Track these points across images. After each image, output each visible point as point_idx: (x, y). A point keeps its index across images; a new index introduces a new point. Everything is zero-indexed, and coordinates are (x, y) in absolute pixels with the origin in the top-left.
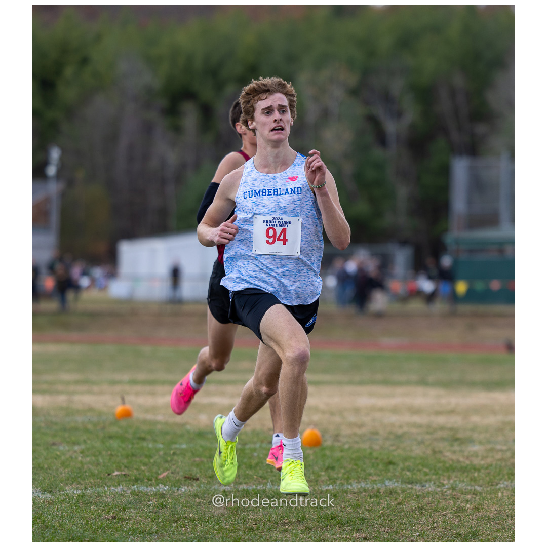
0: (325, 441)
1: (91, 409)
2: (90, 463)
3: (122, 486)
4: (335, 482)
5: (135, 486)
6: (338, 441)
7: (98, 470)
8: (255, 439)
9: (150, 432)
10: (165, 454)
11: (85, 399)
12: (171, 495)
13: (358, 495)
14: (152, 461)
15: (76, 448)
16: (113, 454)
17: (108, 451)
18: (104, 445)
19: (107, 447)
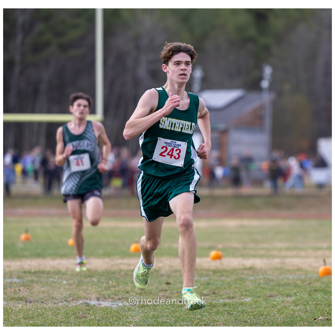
1: (299, 269)
2: (299, 310)
7: (306, 316)
11: (294, 262)
15: (288, 299)
16: (318, 303)
17: (313, 302)
18: (311, 297)
19: (313, 298)
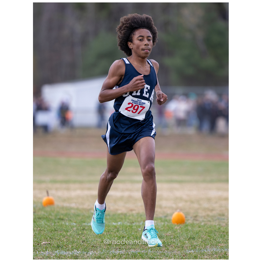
0: (188, 220)
3: (48, 251)
4: (195, 248)
5: (58, 251)
6: (197, 220)
8: (139, 219)
9: (66, 215)
10: (77, 229)
12: (82, 257)
13: (211, 256)
14: (68, 234)
16: (42, 229)
17: (38, 228)
18: (35, 224)
19: (37, 225)
